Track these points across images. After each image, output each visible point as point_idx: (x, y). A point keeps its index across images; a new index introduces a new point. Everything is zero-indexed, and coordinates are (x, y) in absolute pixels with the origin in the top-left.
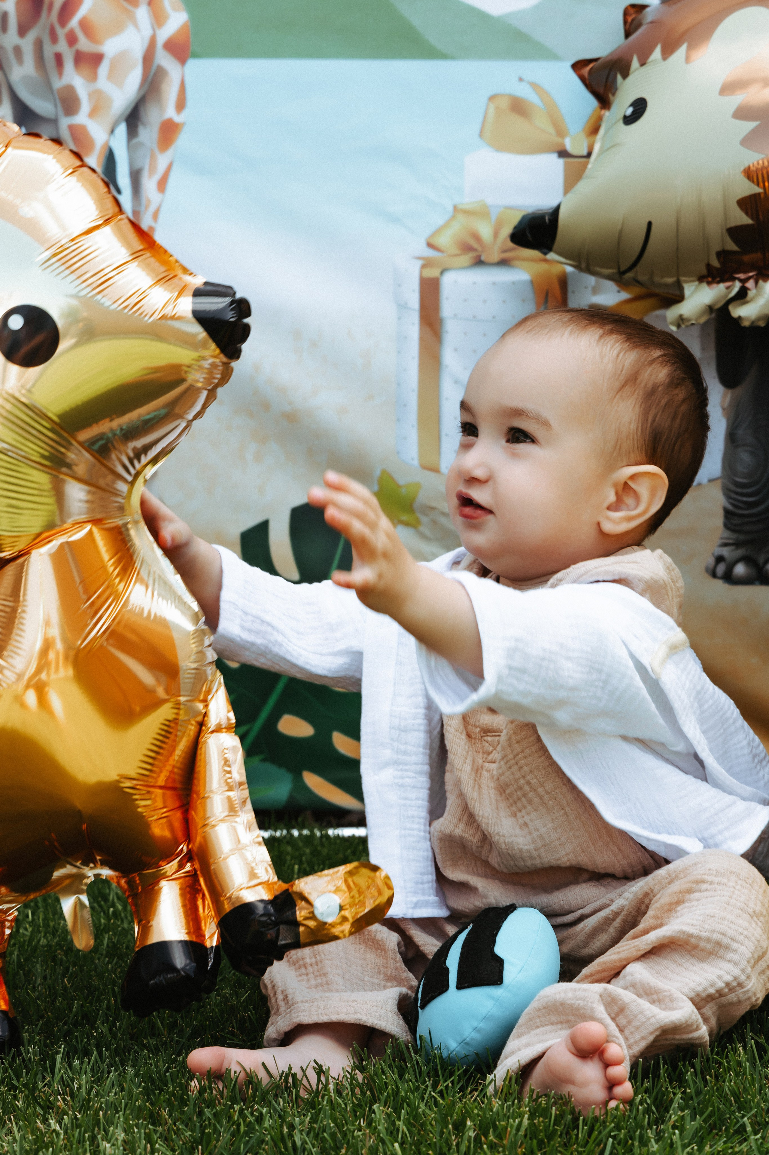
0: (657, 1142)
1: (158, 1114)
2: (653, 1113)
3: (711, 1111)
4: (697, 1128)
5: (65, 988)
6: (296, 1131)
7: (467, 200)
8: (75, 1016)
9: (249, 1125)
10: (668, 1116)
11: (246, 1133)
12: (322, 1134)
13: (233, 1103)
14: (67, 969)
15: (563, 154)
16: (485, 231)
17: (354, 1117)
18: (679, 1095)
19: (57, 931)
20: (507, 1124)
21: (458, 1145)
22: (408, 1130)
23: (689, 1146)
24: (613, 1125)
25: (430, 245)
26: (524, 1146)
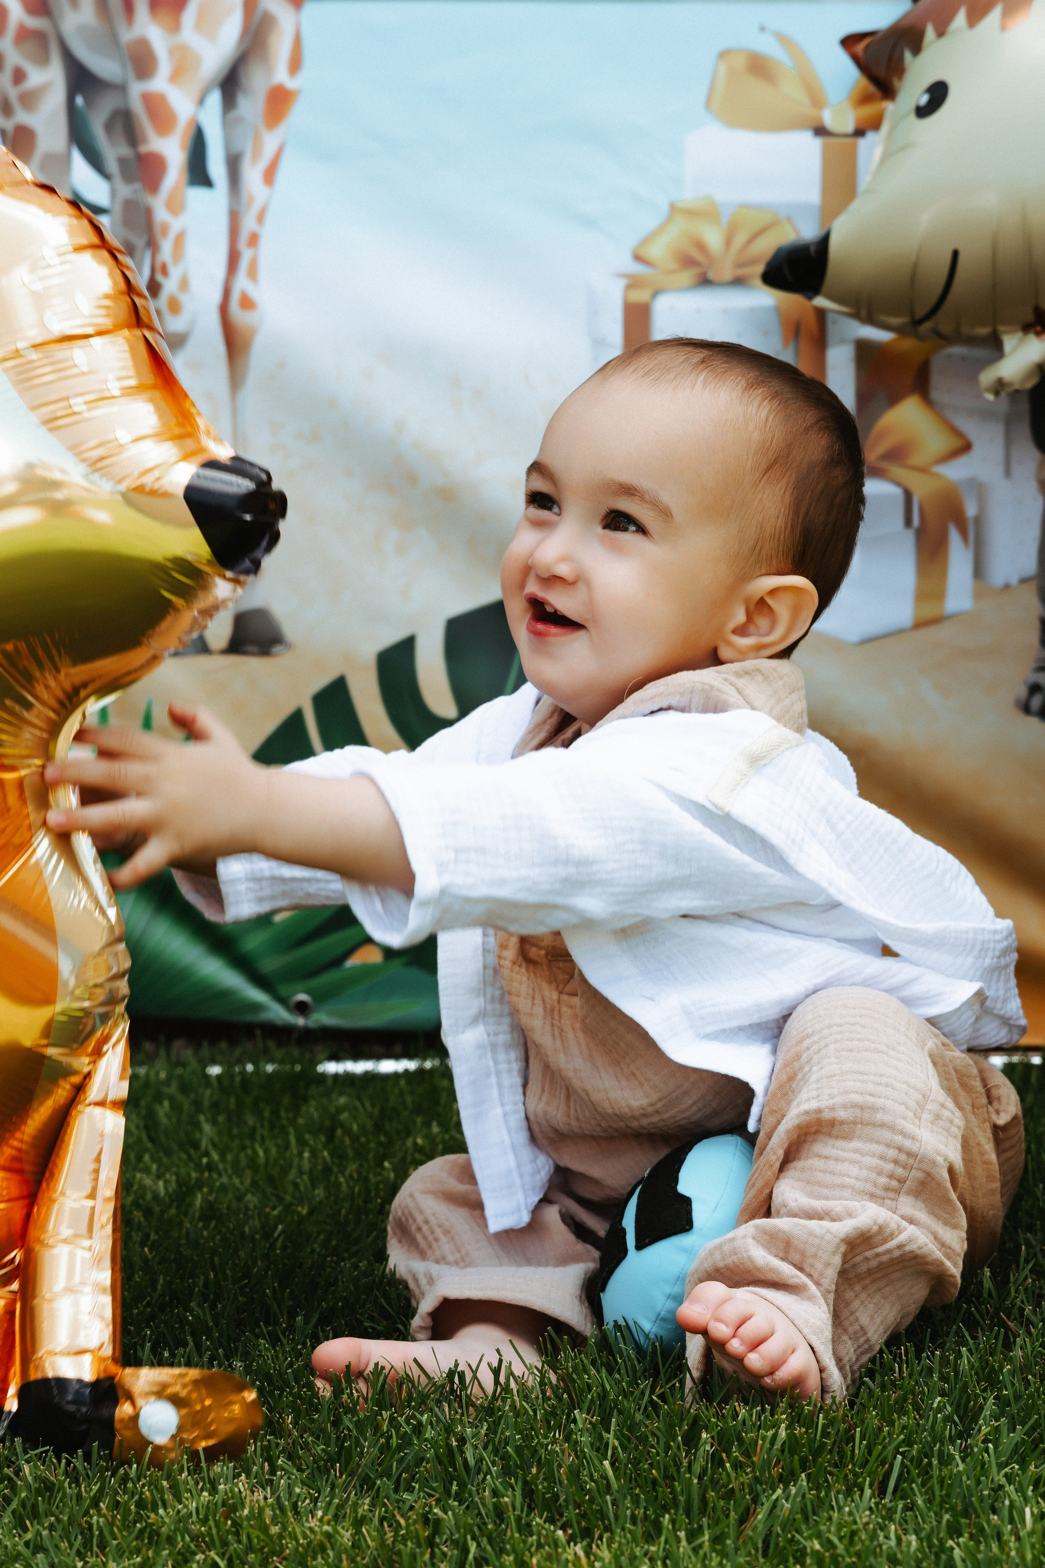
0: (963, 1460)
1: (278, 1422)
2: (956, 1424)
3: (1036, 1420)
4: (1017, 1444)
5: (146, 1261)
6: (468, 1445)
7: (688, 196)
8: (160, 1296)
9: (404, 1436)
10: (977, 1428)
11: (400, 1448)
12: (505, 1448)
13: (381, 1409)
14: (147, 1236)
15: (820, 131)
16: (714, 239)
17: (546, 1429)
18: (991, 1400)
19: (132, 1186)
20: (757, 1436)
21: (690, 1464)
22: (621, 1444)
23: (1006, 1466)
24: (902, 1437)
25: (638, 258)
26: (780, 1466)
